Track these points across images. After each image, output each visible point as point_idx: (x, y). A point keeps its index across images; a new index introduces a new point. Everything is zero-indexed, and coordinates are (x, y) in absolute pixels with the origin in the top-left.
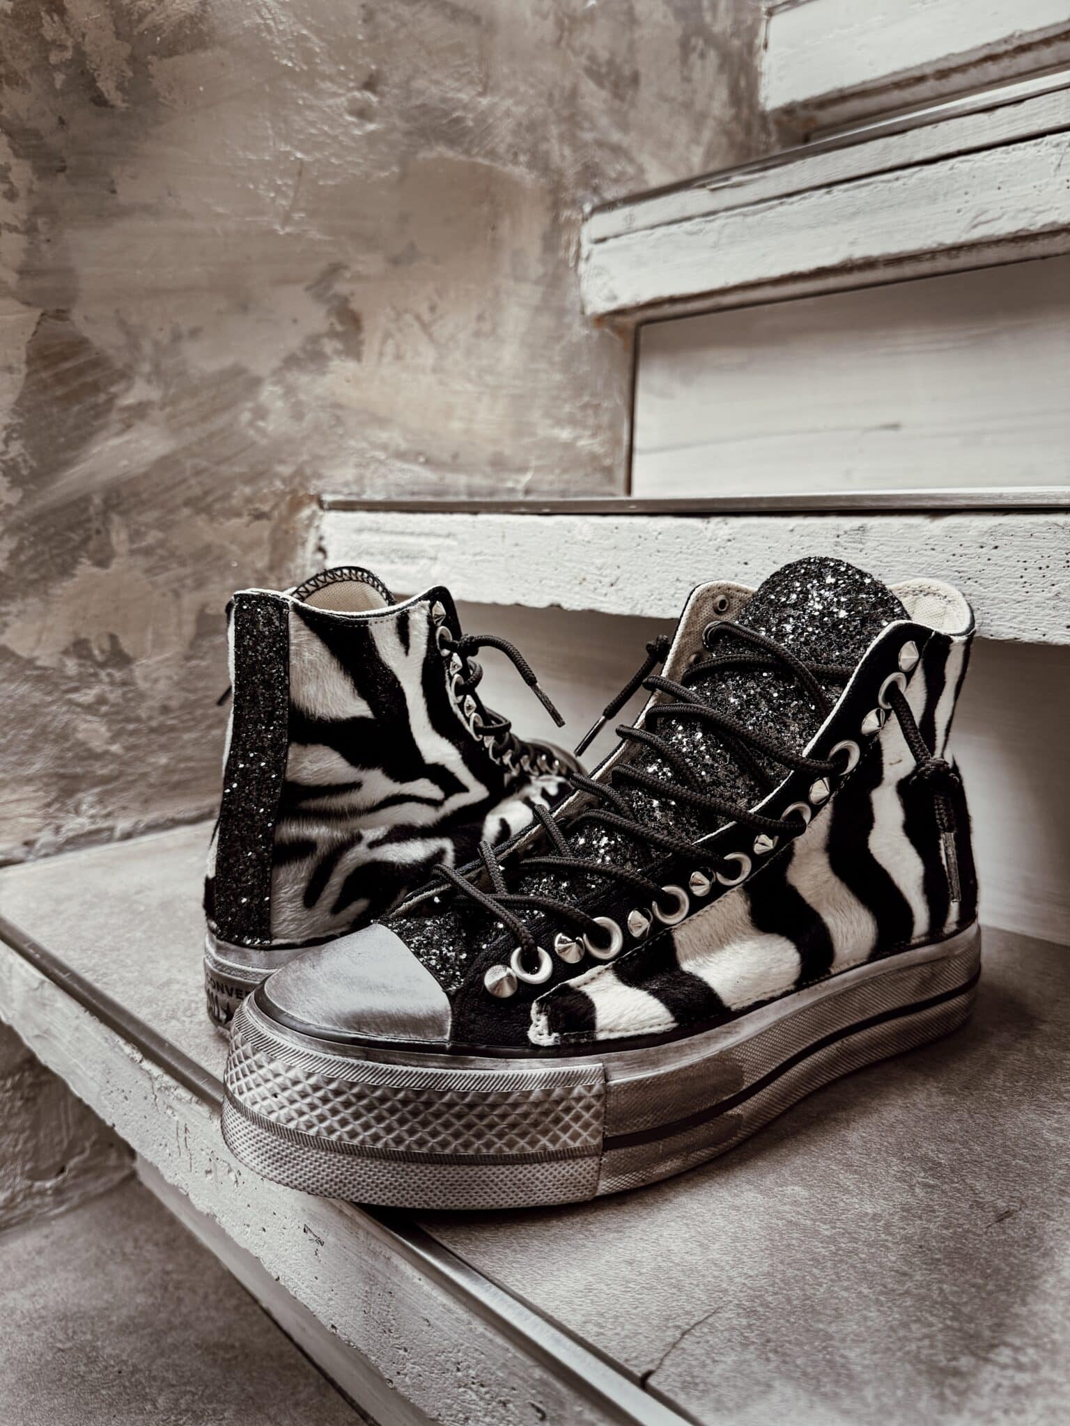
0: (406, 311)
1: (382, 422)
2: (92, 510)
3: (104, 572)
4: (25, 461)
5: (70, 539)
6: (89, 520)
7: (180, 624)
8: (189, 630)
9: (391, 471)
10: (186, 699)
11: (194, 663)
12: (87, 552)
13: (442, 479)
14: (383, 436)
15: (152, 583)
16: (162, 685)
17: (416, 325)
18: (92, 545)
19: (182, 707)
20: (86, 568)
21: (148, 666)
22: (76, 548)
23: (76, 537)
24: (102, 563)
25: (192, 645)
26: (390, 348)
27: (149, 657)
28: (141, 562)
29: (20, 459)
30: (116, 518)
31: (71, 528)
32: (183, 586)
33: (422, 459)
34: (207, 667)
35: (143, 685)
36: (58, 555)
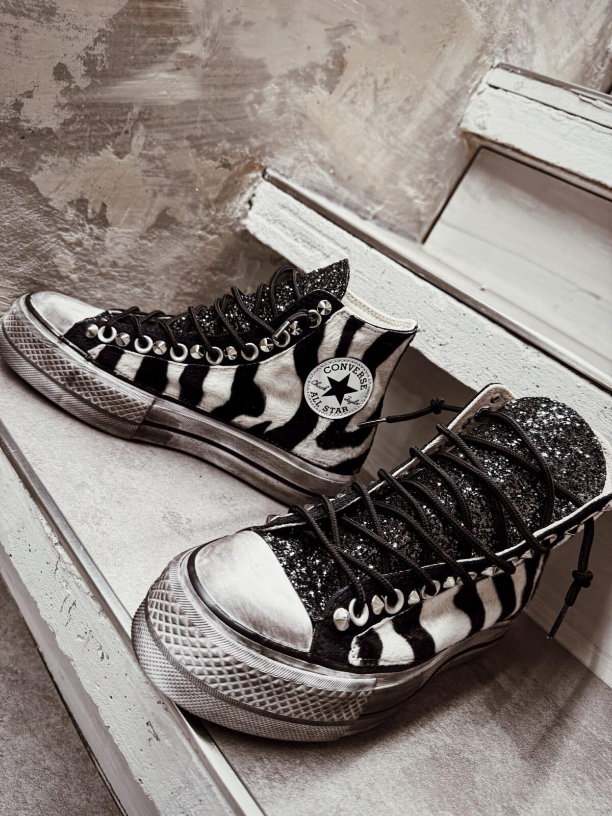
0: (372, 74)
1: (323, 138)
2: (129, 116)
3: (118, 160)
4: (102, 61)
5: (106, 129)
6: (124, 121)
7: (147, 215)
8: (151, 220)
9: (312, 171)
10: (130, 263)
11: (144, 242)
12: (114, 142)
13: (336, 188)
14: (319, 147)
15: (144, 181)
16: (119, 248)
17: (373, 86)
18: (118, 140)
19: (125, 267)
20: (108, 153)
21: (116, 233)
22: (107, 136)
23: (111, 130)
24: (119, 155)
25: (149, 230)
26: (351, 94)
27: (120, 228)
28: (144, 164)
29: (99, 58)
30: (141, 127)
31: (111, 122)
32: (160, 191)
33: (332, 171)
34: (151, 248)
35: (108, 244)
36: (95, 137)
